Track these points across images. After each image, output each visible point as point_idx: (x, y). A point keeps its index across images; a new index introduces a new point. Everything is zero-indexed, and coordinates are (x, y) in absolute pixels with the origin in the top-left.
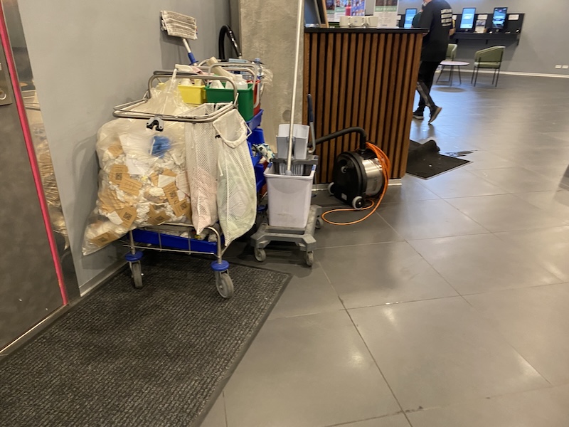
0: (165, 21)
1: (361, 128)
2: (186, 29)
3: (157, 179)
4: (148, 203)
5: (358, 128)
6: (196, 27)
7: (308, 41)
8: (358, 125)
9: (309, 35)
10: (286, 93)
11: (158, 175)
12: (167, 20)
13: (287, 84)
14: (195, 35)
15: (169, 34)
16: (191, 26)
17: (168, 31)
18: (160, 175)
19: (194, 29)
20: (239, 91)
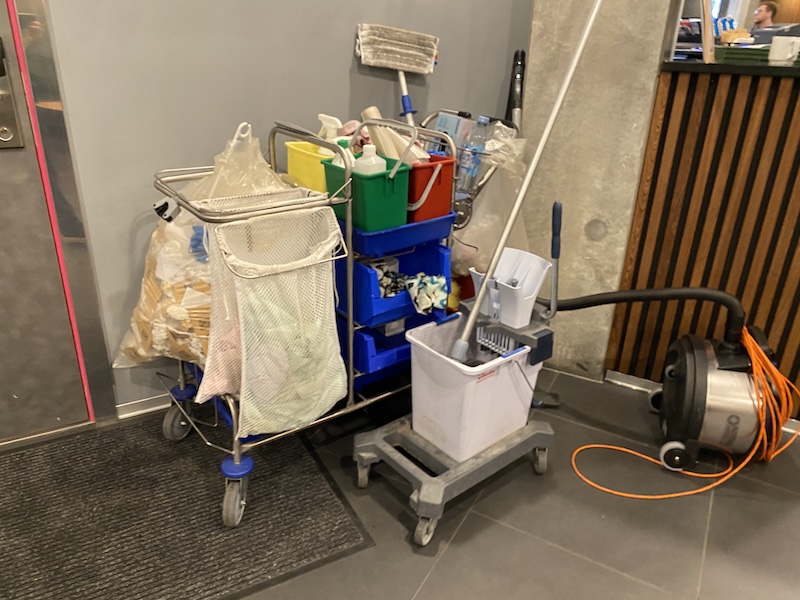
0: (361, 40)
1: (729, 294)
2: (411, 55)
3: (183, 293)
4: (164, 326)
5: (721, 294)
6: (435, 52)
7: (665, 90)
8: (722, 287)
9: (669, 76)
10: (599, 187)
11: (185, 287)
12: (366, 39)
13: (604, 169)
14: (432, 65)
15: (363, 62)
16: (424, 51)
17: (363, 57)
18: (188, 289)
19: (430, 55)
20: (353, 176)
